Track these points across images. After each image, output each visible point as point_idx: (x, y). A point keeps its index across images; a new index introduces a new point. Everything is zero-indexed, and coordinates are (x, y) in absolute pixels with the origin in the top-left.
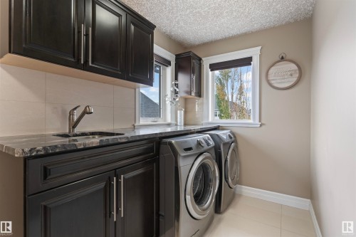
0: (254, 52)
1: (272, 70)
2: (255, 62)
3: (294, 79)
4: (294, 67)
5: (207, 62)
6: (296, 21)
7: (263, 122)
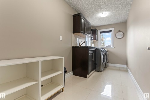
0: (112, 29)
1: (117, 34)
2: (113, 31)
3: (122, 36)
4: (122, 33)
5: (99, 31)
6: (122, 22)
7: (115, 47)
